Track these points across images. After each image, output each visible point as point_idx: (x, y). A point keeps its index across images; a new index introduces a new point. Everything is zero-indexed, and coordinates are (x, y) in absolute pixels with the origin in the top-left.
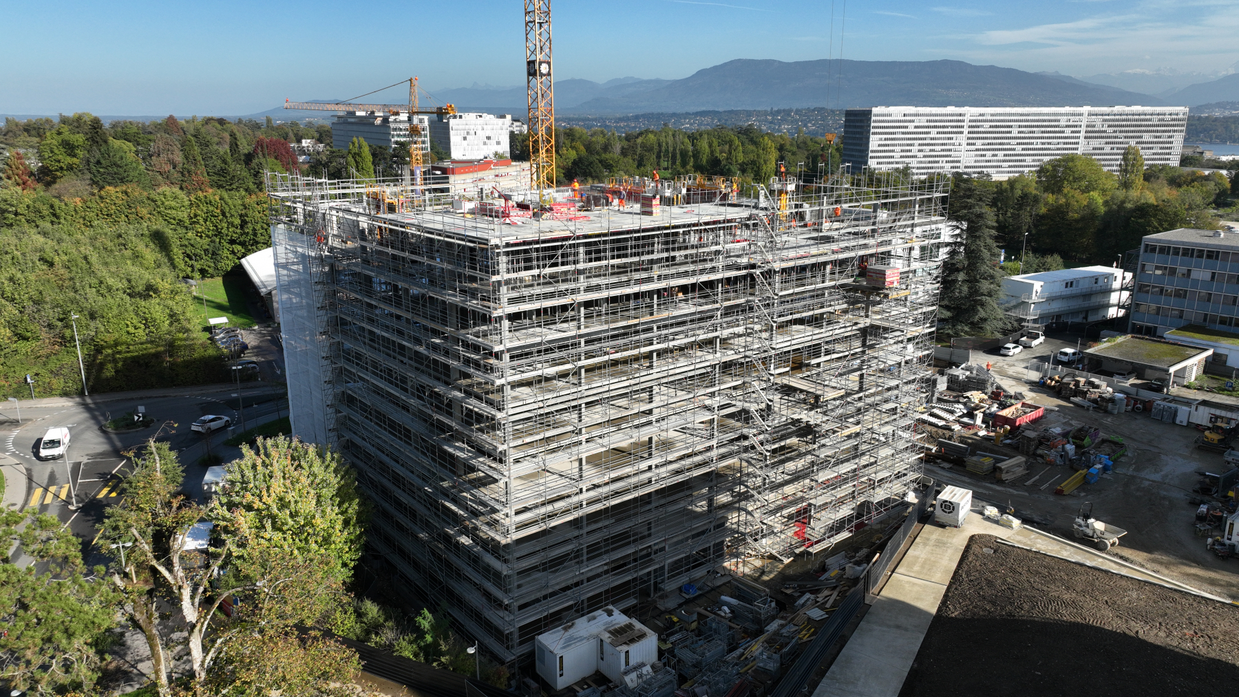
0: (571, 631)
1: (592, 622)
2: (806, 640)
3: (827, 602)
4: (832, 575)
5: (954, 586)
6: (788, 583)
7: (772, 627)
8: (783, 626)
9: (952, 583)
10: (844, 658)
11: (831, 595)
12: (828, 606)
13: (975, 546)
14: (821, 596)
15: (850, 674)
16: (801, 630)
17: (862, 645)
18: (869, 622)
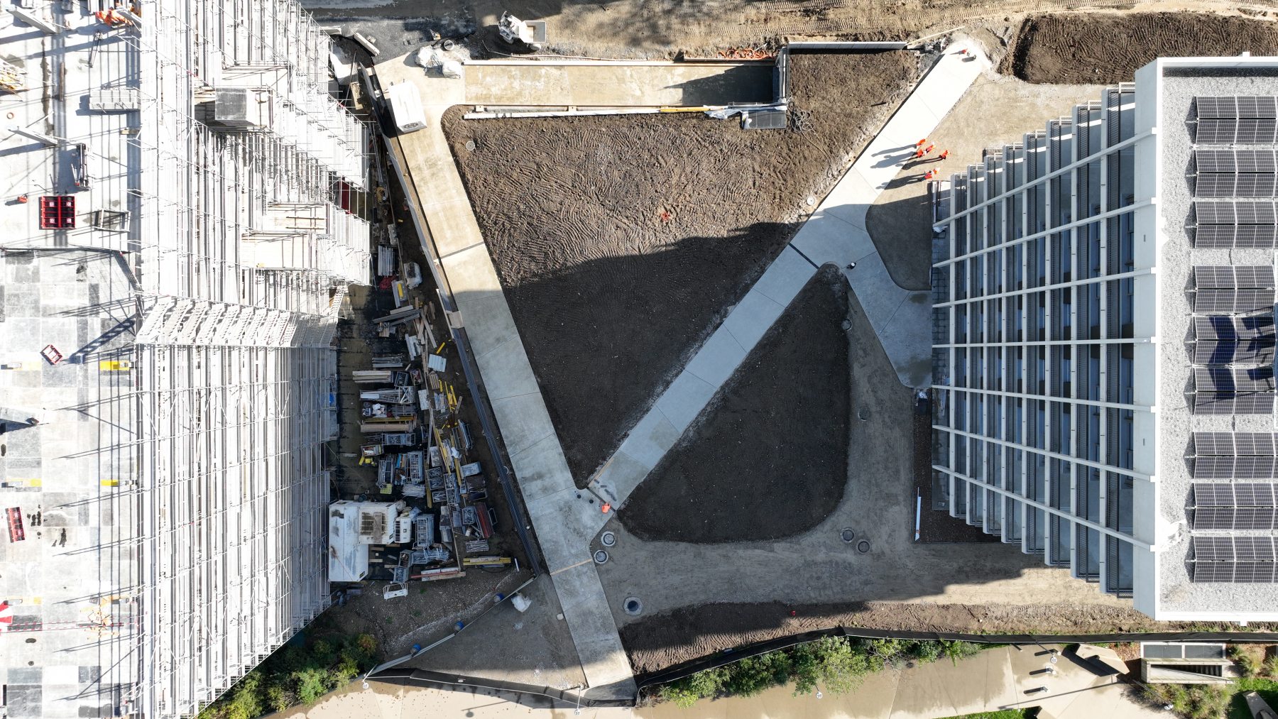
0: (339, 553)
1: (340, 532)
2: (458, 405)
3: (429, 339)
4: (401, 295)
5: (489, 239)
6: (376, 321)
7: (425, 405)
8: (430, 398)
9: (485, 235)
10: (500, 415)
11: (425, 328)
12: (435, 346)
13: (458, 146)
14: (420, 335)
15: (515, 429)
16: (445, 394)
17: (497, 388)
18: (479, 354)
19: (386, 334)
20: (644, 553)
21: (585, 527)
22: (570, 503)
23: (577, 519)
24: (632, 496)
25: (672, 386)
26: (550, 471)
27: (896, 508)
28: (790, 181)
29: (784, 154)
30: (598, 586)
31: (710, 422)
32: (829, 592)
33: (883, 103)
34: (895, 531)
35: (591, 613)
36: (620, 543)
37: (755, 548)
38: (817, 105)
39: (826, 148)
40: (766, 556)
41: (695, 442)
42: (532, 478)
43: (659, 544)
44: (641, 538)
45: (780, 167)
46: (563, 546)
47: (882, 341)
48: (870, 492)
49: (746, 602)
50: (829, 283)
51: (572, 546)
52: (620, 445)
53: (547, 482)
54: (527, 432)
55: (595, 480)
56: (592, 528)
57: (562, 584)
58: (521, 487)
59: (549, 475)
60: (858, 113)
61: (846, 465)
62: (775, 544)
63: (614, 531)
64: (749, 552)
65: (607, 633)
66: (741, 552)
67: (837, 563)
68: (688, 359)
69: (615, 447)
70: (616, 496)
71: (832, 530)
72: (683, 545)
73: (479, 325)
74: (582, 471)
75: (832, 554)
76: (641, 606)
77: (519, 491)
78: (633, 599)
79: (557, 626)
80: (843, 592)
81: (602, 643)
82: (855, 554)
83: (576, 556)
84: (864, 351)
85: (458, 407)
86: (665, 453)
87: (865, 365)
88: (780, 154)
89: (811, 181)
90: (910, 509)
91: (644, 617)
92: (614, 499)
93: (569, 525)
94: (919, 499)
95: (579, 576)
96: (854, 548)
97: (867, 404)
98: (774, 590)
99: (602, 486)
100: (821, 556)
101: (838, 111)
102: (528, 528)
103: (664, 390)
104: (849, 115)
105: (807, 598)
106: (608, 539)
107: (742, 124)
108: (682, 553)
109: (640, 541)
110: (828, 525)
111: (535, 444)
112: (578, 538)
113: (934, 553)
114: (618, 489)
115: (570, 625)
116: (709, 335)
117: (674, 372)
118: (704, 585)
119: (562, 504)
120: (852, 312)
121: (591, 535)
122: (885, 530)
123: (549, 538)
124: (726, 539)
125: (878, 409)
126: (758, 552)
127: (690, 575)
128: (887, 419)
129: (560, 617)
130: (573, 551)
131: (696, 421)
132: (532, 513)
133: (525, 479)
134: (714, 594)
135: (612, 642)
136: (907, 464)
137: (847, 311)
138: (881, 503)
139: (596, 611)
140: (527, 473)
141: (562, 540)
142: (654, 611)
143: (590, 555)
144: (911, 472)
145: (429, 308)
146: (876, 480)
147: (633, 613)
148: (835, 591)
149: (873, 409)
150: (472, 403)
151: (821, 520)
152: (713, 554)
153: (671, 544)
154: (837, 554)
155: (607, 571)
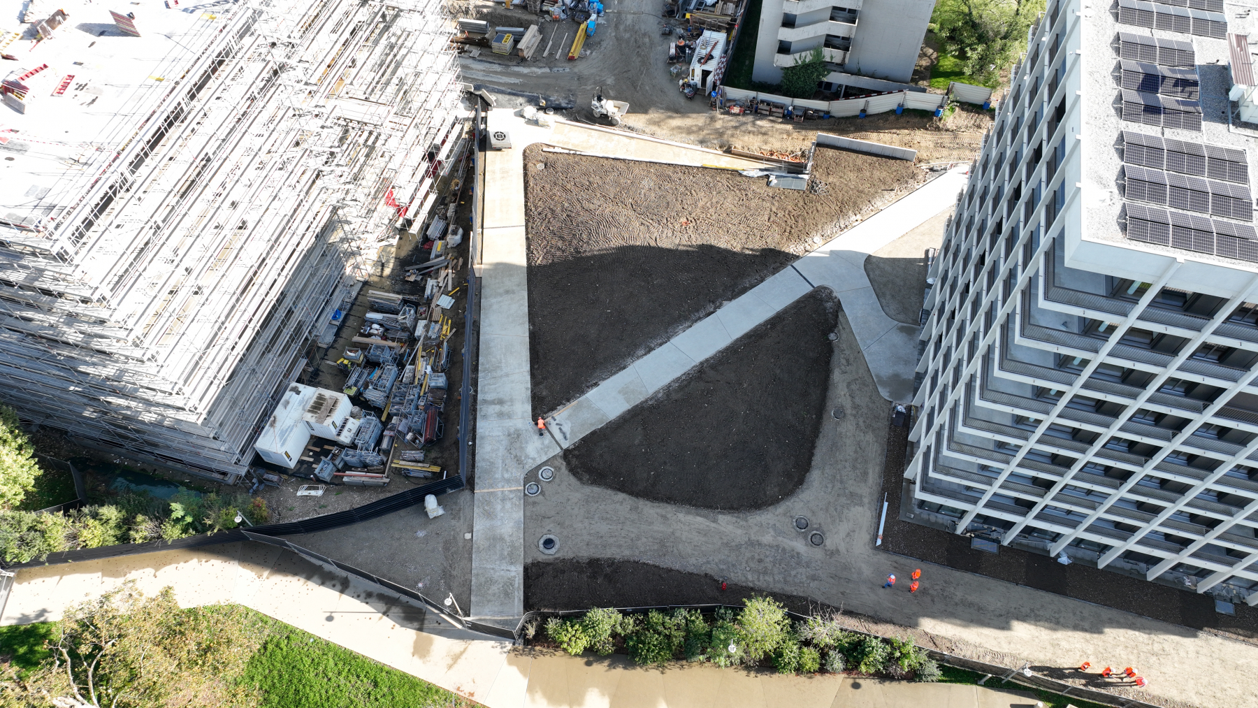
0: (278, 424)
1: (289, 407)
2: (449, 335)
3: (447, 284)
4: (439, 249)
5: (530, 224)
6: (407, 268)
7: (420, 331)
8: (427, 327)
9: (527, 221)
10: (484, 346)
11: (447, 275)
12: (450, 289)
13: (530, 165)
14: (441, 279)
15: (494, 360)
16: (442, 325)
17: (490, 325)
18: (486, 298)
19: (412, 279)
20: (578, 495)
21: (527, 457)
22: (520, 432)
23: (521, 448)
24: (584, 439)
25: (653, 353)
26: (512, 400)
27: (860, 509)
28: (801, 222)
29: (799, 205)
30: (519, 515)
31: (681, 388)
32: (768, 578)
33: (892, 190)
34: (854, 531)
35: (502, 539)
36: (557, 480)
37: (698, 515)
38: (835, 180)
39: (837, 208)
40: (708, 526)
41: (662, 402)
42: (493, 402)
43: (597, 490)
44: (580, 479)
45: (794, 213)
46: (498, 468)
47: (866, 356)
48: (833, 487)
49: (673, 568)
50: (821, 300)
51: (507, 470)
52: (587, 392)
53: (506, 408)
54: (503, 365)
55: (553, 418)
56: (534, 459)
57: (483, 504)
58: (478, 407)
59: (509, 404)
60: (869, 192)
61: (812, 454)
62: (720, 516)
63: (555, 468)
64: (690, 518)
65: (512, 563)
66: (681, 516)
67: (784, 550)
68: (675, 334)
69: (582, 392)
70: (568, 436)
71: (785, 515)
72: (621, 496)
73: (496, 278)
74: (542, 405)
75: (780, 539)
76: (557, 546)
77: (475, 410)
78: (552, 537)
79: (461, 544)
80: (786, 582)
81: (502, 573)
82: (806, 545)
83: (508, 481)
84: (848, 361)
85: (448, 337)
86: (630, 408)
87: (846, 373)
88: (796, 205)
89: (820, 227)
90: (874, 514)
91: (556, 559)
92: (565, 438)
93: (512, 451)
94: (886, 504)
95: (503, 500)
96: (805, 538)
97: (842, 406)
98: (708, 562)
99: (557, 424)
100: (767, 538)
101: (853, 187)
102: (470, 443)
103: (645, 354)
104: (862, 192)
105: (744, 579)
106: (546, 472)
107: (768, 184)
108: (619, 503)
109: (578, 483)
110: (781, 508)
111: (507, 375)
112: (516, 465)
113: (895, 565)
114: (572, 430)
115: (475, 546)
116: (700, 319)
117: (659, 341)
118: (632, 540)
119: (512, 430)
120: (840, 327)
121: (530, 465)
122: (844, 528)
123: (487, 457)
124: (669, 499)
125: (854, 412)
126: (699, 519)
127: (620, 526)
128: (861, 423)
129: (468, 536)
130: (506, 476)
131: (669, 386)
132: (479, 431)
133: (485, 401)
134: (640, 552)
135: (513, 574)
136: (877, 469)
137: (835, 325)
138: (843, 500)
139: (508, 539)
140: (489, 397)
141: (499, 463)
142: (570, 555)
143: (522, 484)
144: (880, 477)
145: (458, 262)
146: (841, 476)
147: (547, 551)
148: (777, 578)
149: (849, 411)
150: (463, 334)
151: (774, 501)
152: (652, 511)
153: (609, 492)
154: (785, 540)
155: (534, 503)
